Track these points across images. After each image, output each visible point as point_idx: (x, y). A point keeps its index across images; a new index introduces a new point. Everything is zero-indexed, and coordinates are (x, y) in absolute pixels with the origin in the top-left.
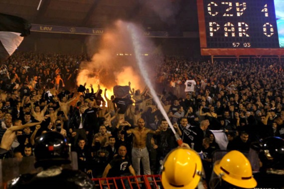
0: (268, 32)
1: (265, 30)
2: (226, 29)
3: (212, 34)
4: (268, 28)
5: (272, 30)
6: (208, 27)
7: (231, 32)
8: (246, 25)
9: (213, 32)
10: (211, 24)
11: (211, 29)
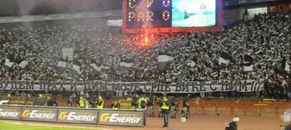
0: (166, 17)
1: (164, 15)
2: (139, 16)
3: (130, 20)
4: (166, 14)
5: (168, 15)
6: (128, 15)
7: (142, 18)
8: (152, 13)
9: (131, 18)
10: (130, 13)
11: (130, 17)
